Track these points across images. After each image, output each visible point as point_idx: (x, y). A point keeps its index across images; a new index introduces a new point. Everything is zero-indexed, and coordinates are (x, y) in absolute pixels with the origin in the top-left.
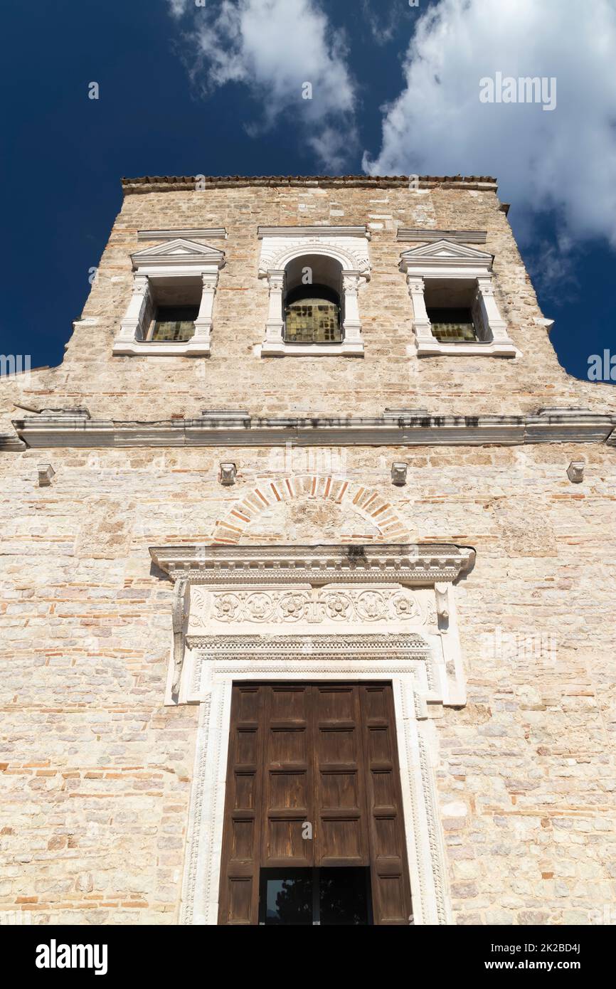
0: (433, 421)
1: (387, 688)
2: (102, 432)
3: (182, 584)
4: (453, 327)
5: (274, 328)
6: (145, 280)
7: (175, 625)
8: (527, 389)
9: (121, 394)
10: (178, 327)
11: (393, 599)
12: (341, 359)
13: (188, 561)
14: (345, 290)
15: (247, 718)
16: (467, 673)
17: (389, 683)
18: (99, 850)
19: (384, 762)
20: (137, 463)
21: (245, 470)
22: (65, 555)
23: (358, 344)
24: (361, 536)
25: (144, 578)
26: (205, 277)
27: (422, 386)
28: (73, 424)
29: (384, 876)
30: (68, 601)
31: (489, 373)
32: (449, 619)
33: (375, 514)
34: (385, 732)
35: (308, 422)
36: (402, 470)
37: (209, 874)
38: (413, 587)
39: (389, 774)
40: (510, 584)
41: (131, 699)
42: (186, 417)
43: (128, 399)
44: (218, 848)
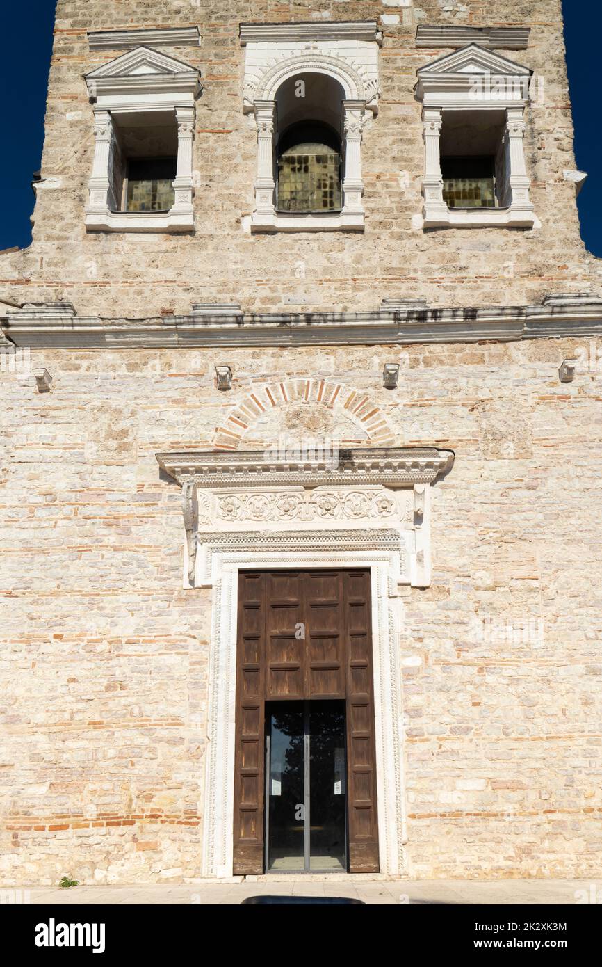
0: (429, 314)
1: (366, 573)
2: (91, 331)
3: (189, 487)
4: (471, 185)
5: (264, 192)
6: (107, 117)
7: (186, 523)
8: (536, 272)
9: (104, 284)
10: (154, 189)
11: (376, 499)
12: (339, 235)
13: (192, 467)
14: (347, 131)
15: (252, 598)
16: (434, 561)
17: (368, 570)
18: (144, 691)
19: (360, 629)
20: (132, 367)
21: (240, 374)
22: (79, 462)
23: (359, 214)
24: (351, 441)
25: (154, 482)
26: (180, 113)
27: (425, 271)
28: (60, 322)
29: (354, 705)
30: (89, 504)
31: (500, 252)
32: (424, 517)
33: (365, 419)
34: (362, 607)
35: (302, 317)
36: (393, 372)
37: (227, 705)
38: (395, 489)
39: (364, 638)
40: (483, 485)
41: (156, 585)
42: (176, 313)
43: (113, 290)
44: (233, 688)
